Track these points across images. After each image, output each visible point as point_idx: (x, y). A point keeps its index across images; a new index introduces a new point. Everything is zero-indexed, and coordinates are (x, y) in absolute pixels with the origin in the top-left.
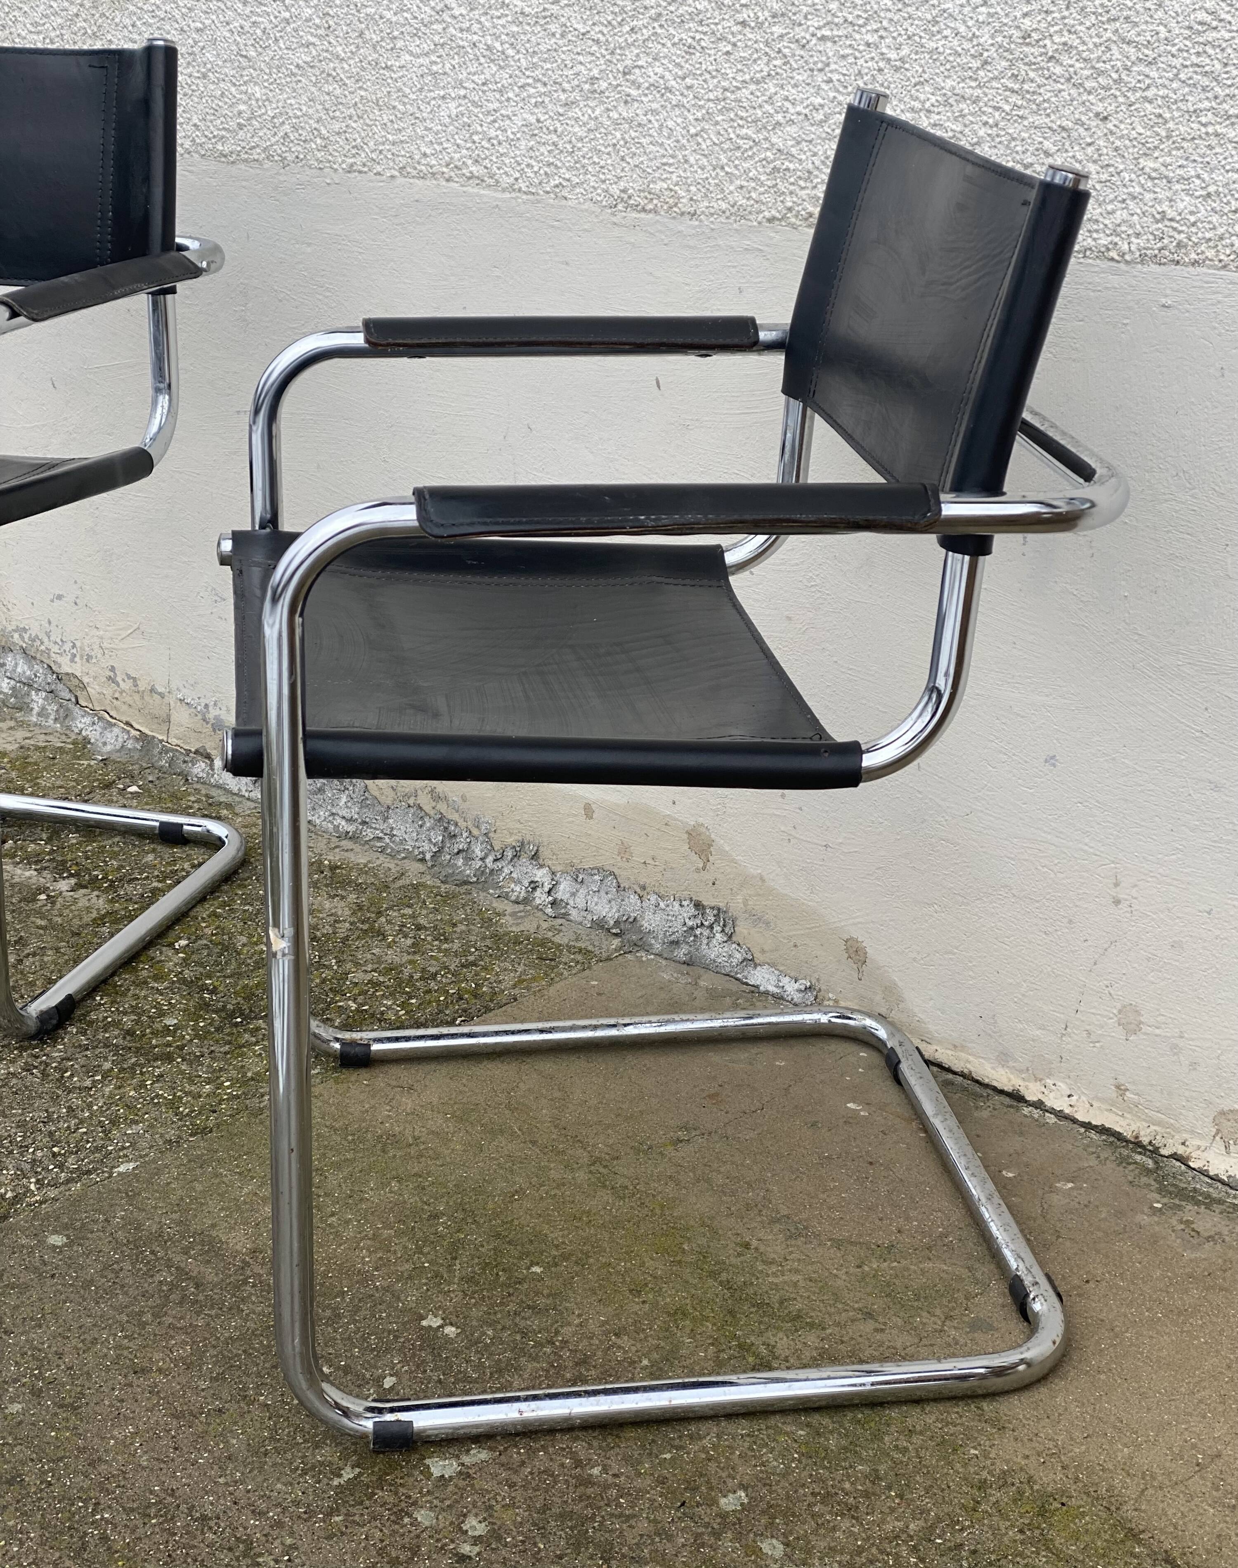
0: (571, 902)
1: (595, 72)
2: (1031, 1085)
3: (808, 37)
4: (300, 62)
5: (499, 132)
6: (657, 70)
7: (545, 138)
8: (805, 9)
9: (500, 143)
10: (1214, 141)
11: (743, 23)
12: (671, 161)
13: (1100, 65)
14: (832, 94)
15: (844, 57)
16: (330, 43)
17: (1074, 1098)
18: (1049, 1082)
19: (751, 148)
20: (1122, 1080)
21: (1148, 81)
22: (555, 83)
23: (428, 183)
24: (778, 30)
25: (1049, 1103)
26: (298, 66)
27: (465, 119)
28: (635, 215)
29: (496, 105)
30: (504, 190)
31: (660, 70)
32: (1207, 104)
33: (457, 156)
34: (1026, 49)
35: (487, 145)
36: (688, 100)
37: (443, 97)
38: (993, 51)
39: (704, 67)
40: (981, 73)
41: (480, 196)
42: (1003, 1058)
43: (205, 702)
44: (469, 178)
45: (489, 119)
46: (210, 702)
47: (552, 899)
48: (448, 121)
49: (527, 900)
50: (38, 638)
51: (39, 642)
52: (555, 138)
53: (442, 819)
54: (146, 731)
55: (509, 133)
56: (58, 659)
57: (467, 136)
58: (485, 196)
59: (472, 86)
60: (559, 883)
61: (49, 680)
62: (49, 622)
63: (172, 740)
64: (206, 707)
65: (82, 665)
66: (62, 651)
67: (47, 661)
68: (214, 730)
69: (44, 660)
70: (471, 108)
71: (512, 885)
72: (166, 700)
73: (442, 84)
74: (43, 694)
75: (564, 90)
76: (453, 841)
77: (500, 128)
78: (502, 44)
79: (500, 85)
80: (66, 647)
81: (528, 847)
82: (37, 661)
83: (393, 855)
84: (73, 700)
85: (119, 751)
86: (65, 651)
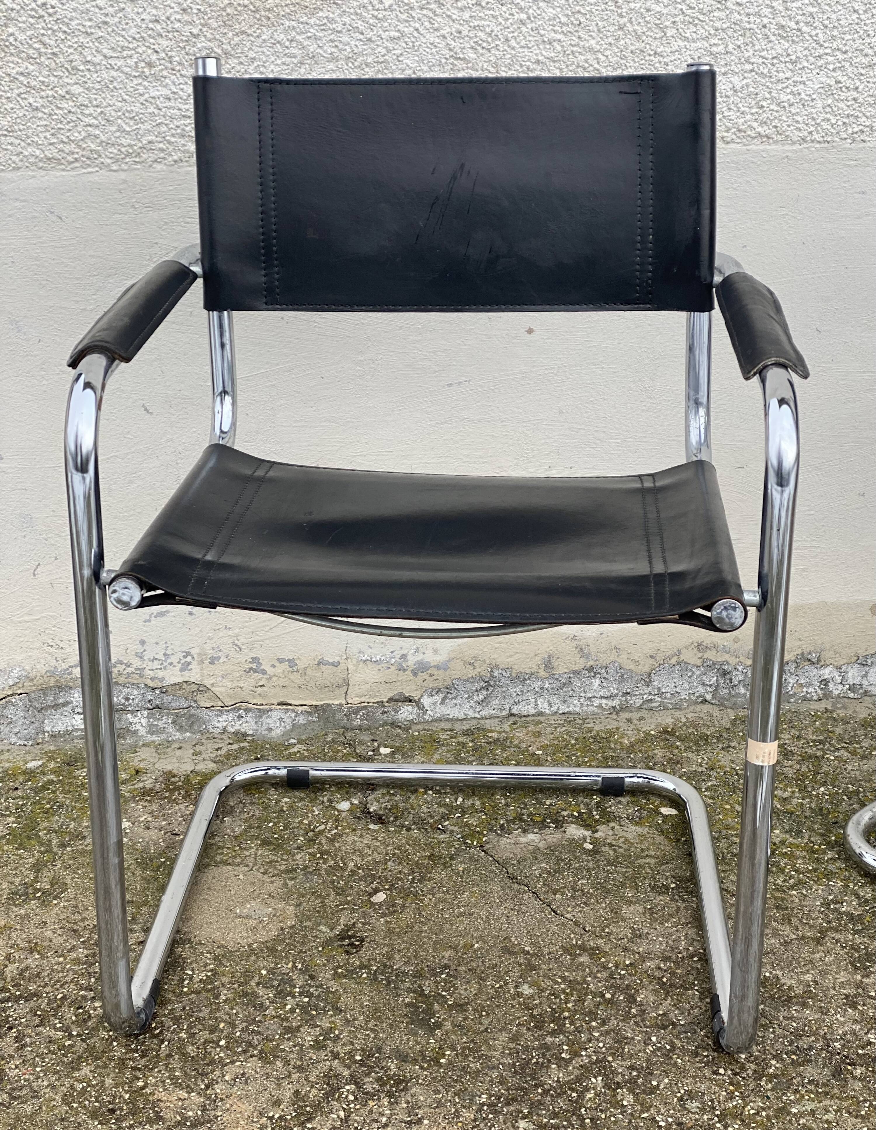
0: (865, 682)
4: (541, 58)
5: (790, 96)
7: (843, 96)
9: (790, 105)
16: (579, 38)
22: (856, 50)
26: (538, 62)
27: (753, 90)
29: (789, 74)
30: (794, 143)
35: (776, 108)
41: (768, 151)
43: (402, 652)
44: (756, 137)
45: (780, 86)
46: (413, 651)
47: (848, 686)
48: (730, 93)
49: (827, 695)
50: (122, 663)
51: (124, 667)
52: (855, 94)
53: (714, 664)
54: (315, 703)
55: (803, 95)
56: (160, 674)
57: (753, 103)
58: (772, 150)
59: (761, 60)
60: (847, 673)
61: (150, 698)
62: (143, 643)
63: (357, 700)
64: (404, 657)
65: (202, 669)
66: (165, 664)
67: (140, 681)
68: (415, 674)
69: (135, 682)
70: (759, 79)
71: (805, 689)
72: (342, 666)
73: (723, 63)
74: (145, 713)
75: (867, 55)
76: (728, 676)
77: (792, 93)
78: (797, 23)
79: (793, 57)
80: (174, 659)
81: (809, 657)
82: (124, 685)
83: (677, 707)
84: (195, 705)
85: (292, 731)
86: (171, 664)
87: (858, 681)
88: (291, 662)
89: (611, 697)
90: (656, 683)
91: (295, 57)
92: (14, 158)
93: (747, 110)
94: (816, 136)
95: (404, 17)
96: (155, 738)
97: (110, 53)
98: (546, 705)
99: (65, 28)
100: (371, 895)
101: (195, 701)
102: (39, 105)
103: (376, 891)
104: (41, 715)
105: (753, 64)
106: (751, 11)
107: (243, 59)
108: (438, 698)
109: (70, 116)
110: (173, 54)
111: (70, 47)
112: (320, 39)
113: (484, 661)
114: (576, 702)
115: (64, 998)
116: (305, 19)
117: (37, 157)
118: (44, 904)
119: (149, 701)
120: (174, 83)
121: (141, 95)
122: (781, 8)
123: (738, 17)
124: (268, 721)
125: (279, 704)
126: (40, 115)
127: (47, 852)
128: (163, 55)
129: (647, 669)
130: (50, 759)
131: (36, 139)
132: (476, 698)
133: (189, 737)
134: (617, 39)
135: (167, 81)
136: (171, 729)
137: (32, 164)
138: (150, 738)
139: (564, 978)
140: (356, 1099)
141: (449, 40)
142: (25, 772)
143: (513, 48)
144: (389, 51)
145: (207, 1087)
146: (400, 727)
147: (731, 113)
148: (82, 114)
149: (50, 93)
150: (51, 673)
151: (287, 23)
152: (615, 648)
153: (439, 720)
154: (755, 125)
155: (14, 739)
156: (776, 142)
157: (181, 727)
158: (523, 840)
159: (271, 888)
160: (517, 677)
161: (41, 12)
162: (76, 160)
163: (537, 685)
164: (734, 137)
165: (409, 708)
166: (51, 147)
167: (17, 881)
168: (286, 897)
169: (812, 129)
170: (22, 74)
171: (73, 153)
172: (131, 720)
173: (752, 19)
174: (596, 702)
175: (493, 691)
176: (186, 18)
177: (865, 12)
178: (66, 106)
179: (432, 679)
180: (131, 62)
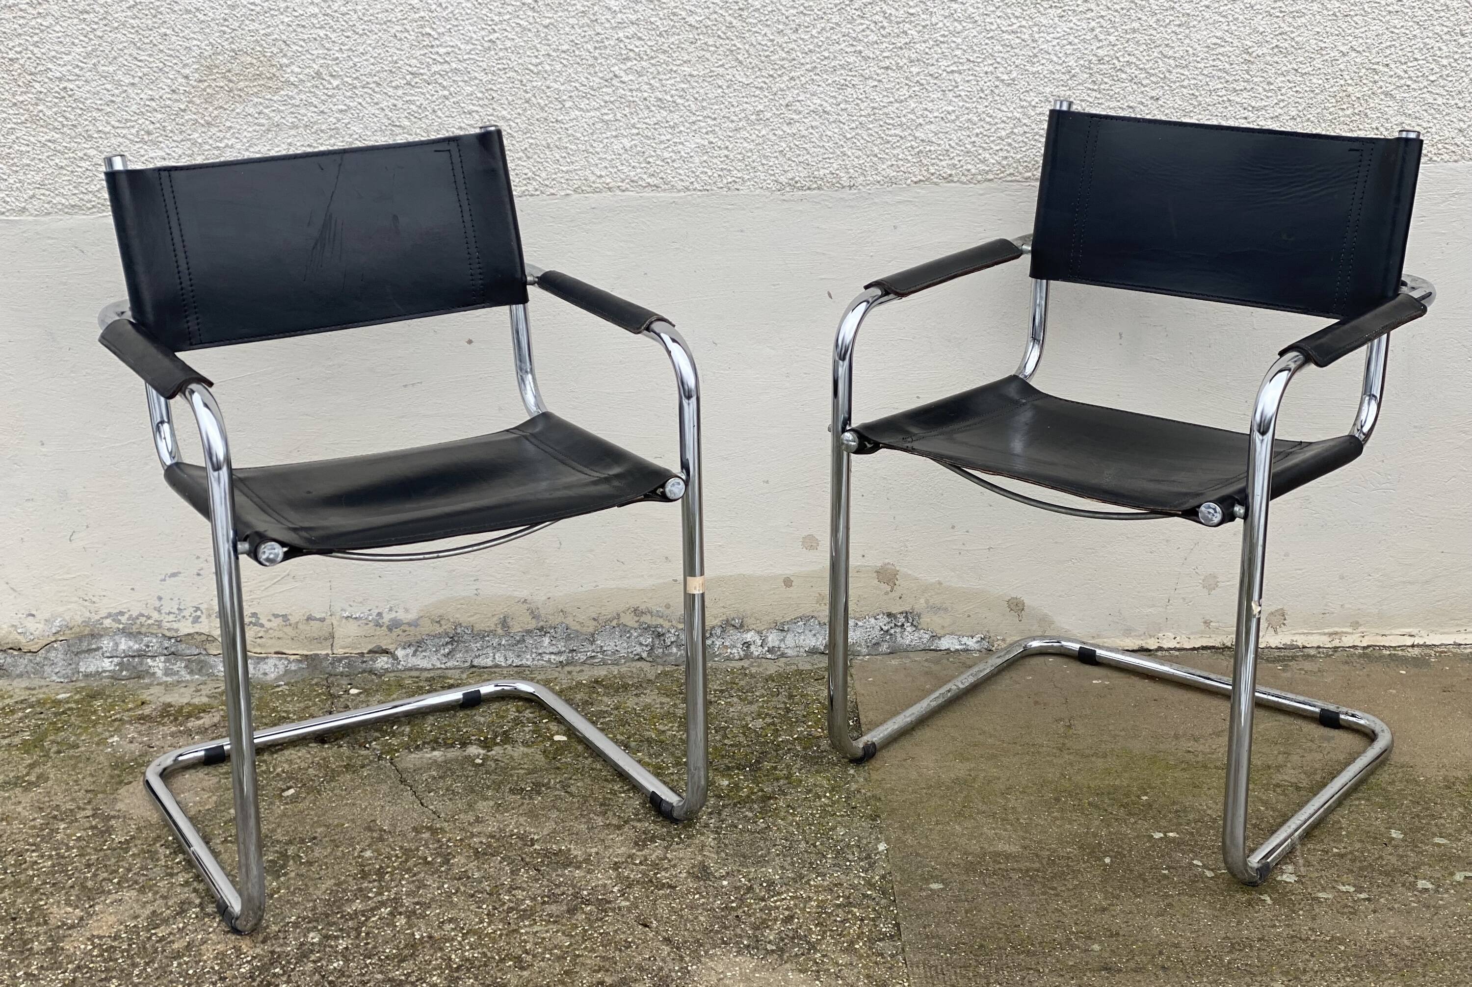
0: (782, 646)
1: (761, 107)
2: (1149, 641)
3: (940, 72)
4: (463, 125)
5: (671, 154)
6: (815, 101)
7: (716, 153)
8: (936, 56)
9: (673, 161)
10: (1227, 104)
11: (887, 68)
12: (831, 156)
13: (1152, 71)
14: (961, 104)
15: (968, 81)
16: (494, 109)
17: (1178, 638)
18: (1160, 635)
19: (898, 141)
20: (1208, 617)
21: (1183, 77)
22: (724, 117)
23: (604, 194)
24: (915, 70)
25: (1165, 647)
27: (639, 149)
28: (800, 193)
29: (669, 137)
30: (679, 191)
31: (819, 101)
32: (1220, 86)
33: (632, 174)
34: (1102, 66)
35: (661, 164)
36: (844, 117)
37: (616, 137)
38: (1077, 70)
39: (855, 96)
40: (1070, 82)
41: (657, 198)
42: (1128, 632)
43: (377, 611)
44: (645, 187)
45: (663, 146)
46: (387, 610)
47: (766, 648)
48: (622, 151)
49: (748, 656)
50: (143, 615)
51: (145, 619)
52: (726, 152)
53: (649, 627)
54: (306, 653)
55: (683, 153)
56: (175, 626)
57: (642, 159)
58: (661, 197)
59: (644, 126)
60: (767, 637)
61: (166, 645)
62: (160, 598)
63: (341, 651)
64: (380, 614)
65: (210, 622)
66: (179, 617)
67: (159, 631)
68: (390, 630)
69: (155, 632)
70: (644, 141)
71: (729, 650)
72: (328, 622)
73: (614, 128)
74: (163, 658)
75: (733, 121)
76: (662, 638)
77: (673, 151)
78: (672, 96)
79: (671, 123)
80: (186, 613)
81: (733, 622)
82: (145, 635)
83: (616, 663)
84: (204, 652)
85: (284, 675)
86: (184, 617)
87: (776, 644)
88: (285, 617)
89: (560, 653)
90: (599, 642)
91: (263, 125)
92: (46, 205)
93: (637, 165)
94: (696, 185)
95: (349, 94)
96: (169, 679)
97: (117, 124)
98: (502, 659)
99: (81, 106)
100: (284, 791)
101: (205, 649)
102: (63, 164)
103: (289, 788)
104: (77, 658)
105: (638, 128)
106: (633, 87)
107: (222, 128)
108: (410, 651)
109: (88, 173)
110: (166, 124)
111: (86, 120)
112: (282, 111)
113: (448, 620)
114: (528, 657)
115: (12, 850)
116: (269, 96)
117: (63, 205)
118: (26, 790)
119: (166, 648)
120: (168, 147)
121: (142, 156)
122: (658, 85)
123: (623, 92)
124: (265, 667)
125: (276, 653)
126: (65, 172)
127: (44, 756)
128: (158, 125)
129: (591, 630)
130: (78, 692)
131: (62, 190)
132: (442, 652)
133: (198, 679)
134: (525, 110)
135: (162, 145)
136: (183, 673)
137: (60, 210)
138: (165, 679)
139: (401, 848)
140: (197, 917)
141: (387, 112)
142: (53, 702)
143: (440, 118)
144: (339, 120)
145: (90, 907)
146: (376, 674)
147: (624, 167)
148: (96, 170)
149: (71, 155)
150: (86, 623)
151: (256, 100)
152: (562, 611)
153: (410, 669)
154: (645, 177)
155: (54, 678)
156: (665, 190)
157: (192, 671)
158: (429, 756)
159: (206, 784)
160: (478, 635)
161: (62, 93)
162: (94, 207)
163: (495, 642)
164: (628, 186)
165: (385, 659)
166: (74, 197)
167: (12, 775)
168: (213, 791)
169: (693, 180)
170: (50, 141)
171: (91, 201)
172: (151, 664)
173: (635, 93)
174: (546, 657)
175: (457, 646)
176: (175, 96)
177: (728, 87)
178: (84, 165)
179: (405, 634)
180: (134, 131)
